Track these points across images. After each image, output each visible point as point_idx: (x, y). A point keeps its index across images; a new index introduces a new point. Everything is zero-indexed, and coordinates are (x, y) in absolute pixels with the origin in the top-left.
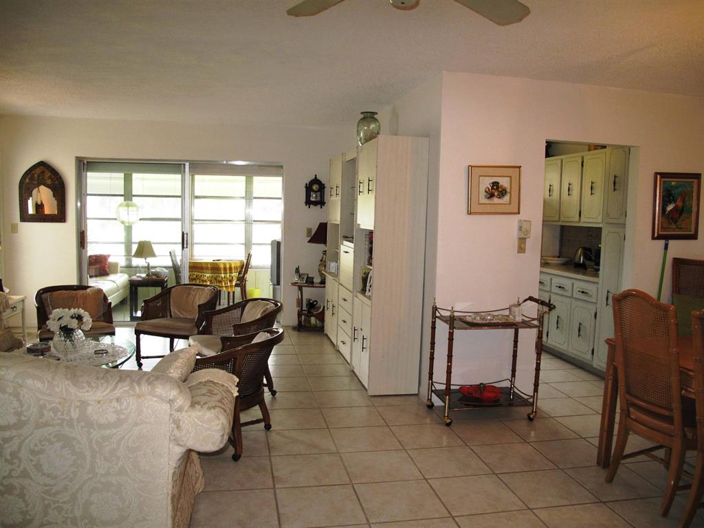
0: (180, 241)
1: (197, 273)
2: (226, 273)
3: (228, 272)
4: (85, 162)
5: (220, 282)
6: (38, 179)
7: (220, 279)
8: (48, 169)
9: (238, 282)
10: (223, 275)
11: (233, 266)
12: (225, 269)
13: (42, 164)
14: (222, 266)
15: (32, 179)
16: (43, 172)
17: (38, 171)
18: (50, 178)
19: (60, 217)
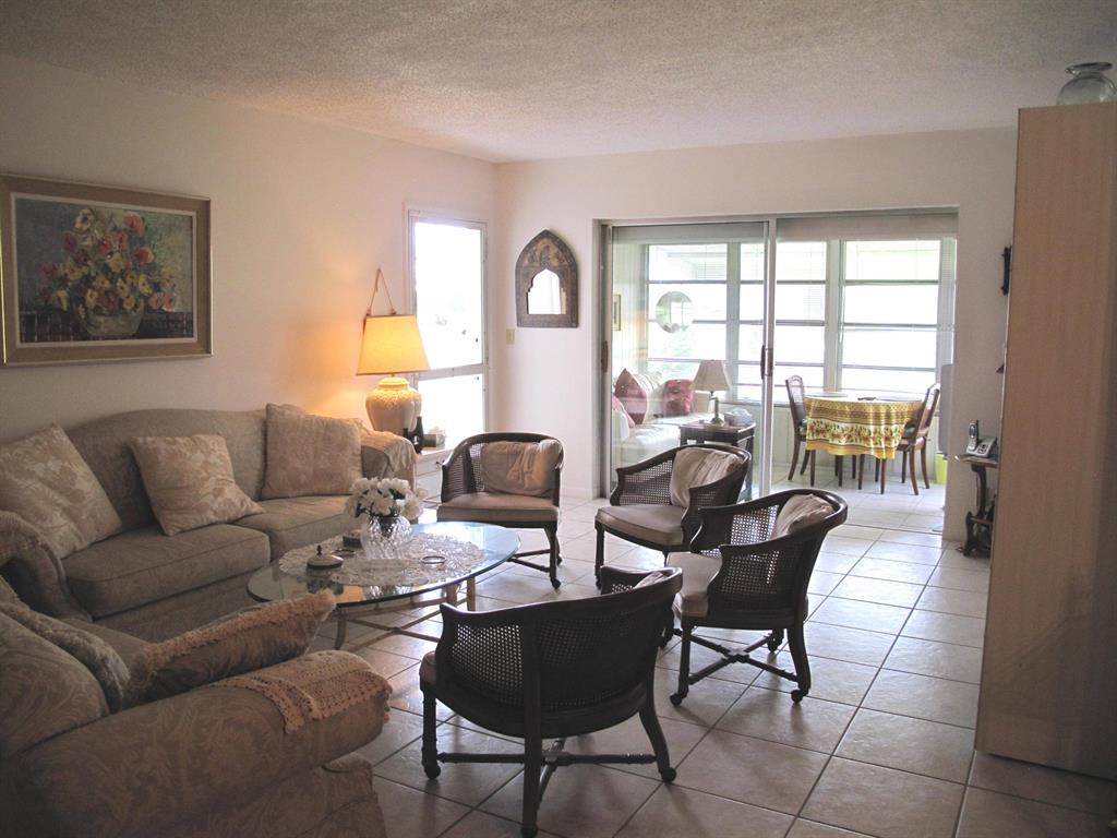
0: (759, 359)
1: (827, 421)
2: (877, 424)
3: (883, 421)
4: (610, 227)
5: (866, 439)
6: (541, 259)
7: (866, 434)
8: (553, 242)
9: (905, 442)
10: (872, 428)
11: (893, 411)
12: (877, 416)
13: (546, 234)
14: (871, 410)
15: (532, 259)
16: (548, 247)
17: (541, 245)
18: (557, 256)
19: (571, 318)
